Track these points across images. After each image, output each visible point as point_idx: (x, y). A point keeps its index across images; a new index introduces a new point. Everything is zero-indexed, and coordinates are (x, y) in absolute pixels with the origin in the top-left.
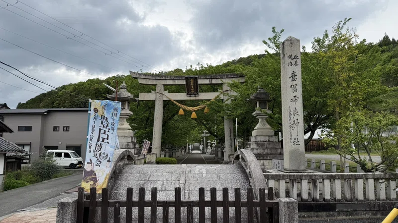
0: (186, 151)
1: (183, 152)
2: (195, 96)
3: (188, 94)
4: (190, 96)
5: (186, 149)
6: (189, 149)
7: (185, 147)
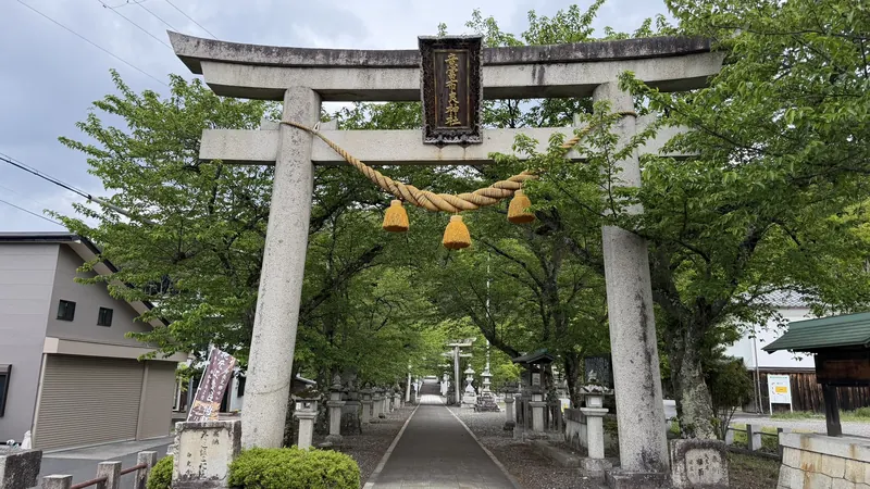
0: (404, 397)
1: (397, 401)
2: (464, 144)
3: (428, 134)
4: (441, 144)
5: (405, 392)
6: (413, 391)
7: (403, 386)
